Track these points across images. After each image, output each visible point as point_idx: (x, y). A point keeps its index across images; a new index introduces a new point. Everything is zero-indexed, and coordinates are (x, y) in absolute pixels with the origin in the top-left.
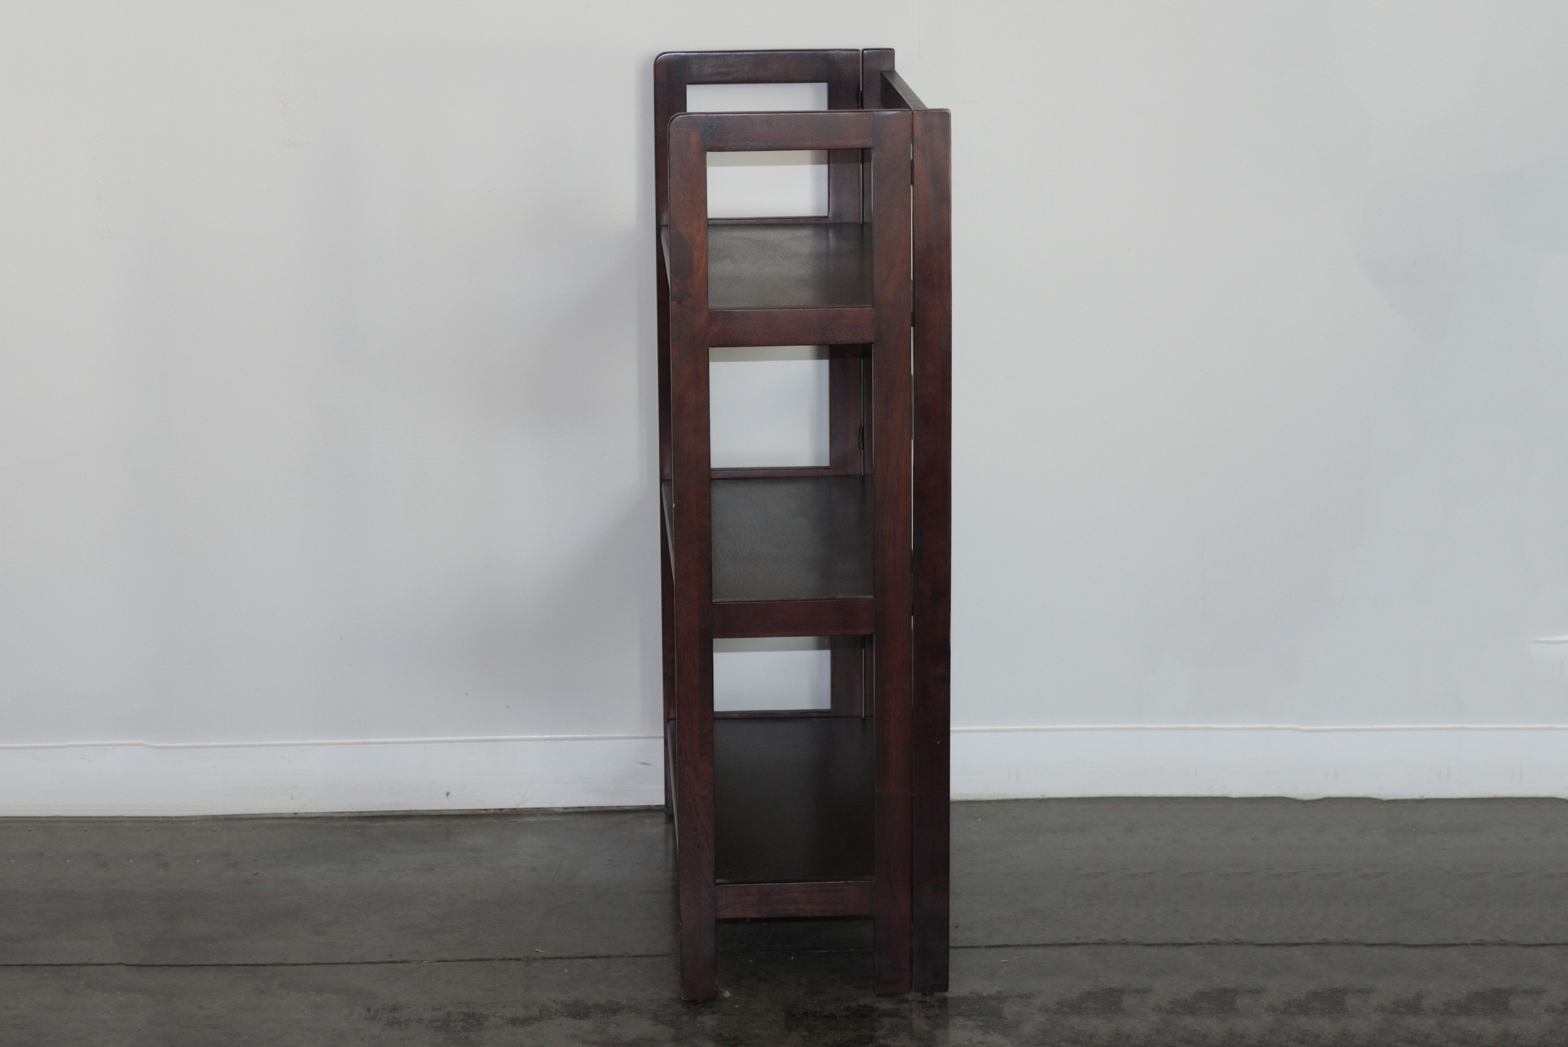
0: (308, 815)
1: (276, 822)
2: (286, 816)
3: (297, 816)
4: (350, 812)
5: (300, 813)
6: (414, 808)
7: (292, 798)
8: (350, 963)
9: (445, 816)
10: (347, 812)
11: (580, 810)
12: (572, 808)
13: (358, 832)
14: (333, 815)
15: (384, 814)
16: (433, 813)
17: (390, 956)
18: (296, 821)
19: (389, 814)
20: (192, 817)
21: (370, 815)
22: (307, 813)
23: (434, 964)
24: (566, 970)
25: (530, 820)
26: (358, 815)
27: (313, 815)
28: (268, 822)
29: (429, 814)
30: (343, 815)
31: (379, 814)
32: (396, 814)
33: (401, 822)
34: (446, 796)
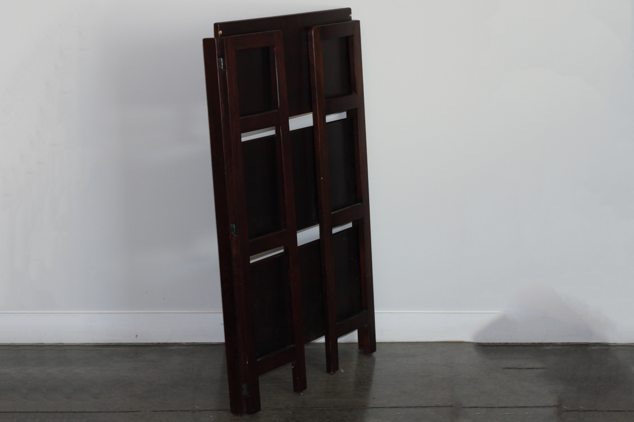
4: (93, 343)
6: (121, 342)
8: (114, 412)
9: (135, 346)
11: (193, 344)
12: (190, 343)
13: (99, 352)
15: (108, 344)
16: (129, 344)
17: (131, 409)
19: (110, 344)
21: (101, 344)
23: (152, 412)
24: (211, 416)
25: (173, 348)
30: (89, 345)
31: (105, 344)
32: (113, 344)
33: (116, 348)
34: (136, 337)
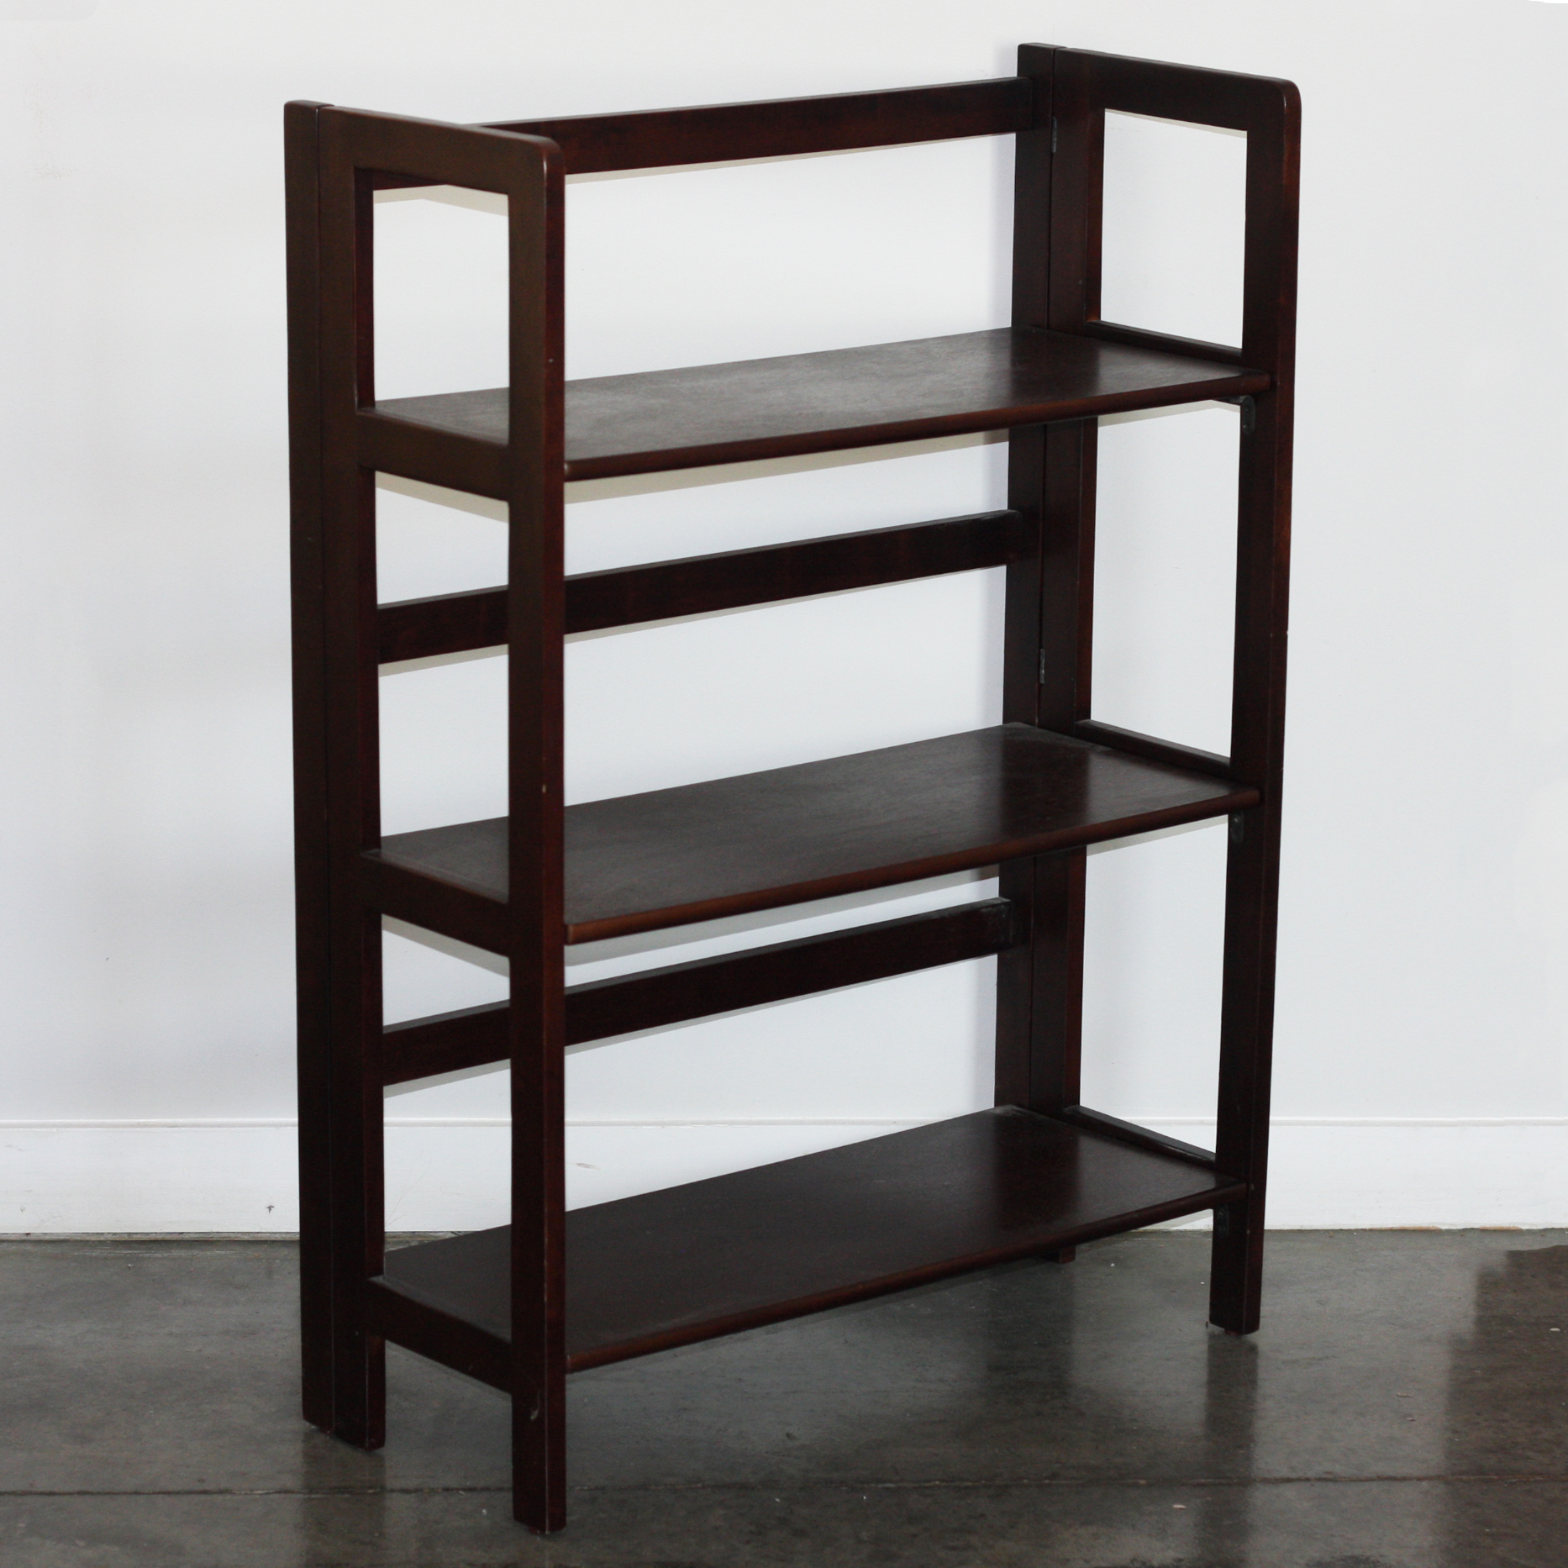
0: (46, 1237)
2: (13, 1238)
3: (29, 1238)
5: (34, 1234)
6: (214, 1229)
7: (23, 1212)
8: (136, 1492)
9: (265, 1242)
10: (108, 1233)
13: (130, 1265)
14: (87, 1238)
16: (246, 1237)
17: (198, 1480)
18: (29, 1247)
19: (175, 1237)
21: (145, 1238)
22: (45, 1234)
26: (126, 1238)
27: (54, 1238)
29: (240, 1239)
30: (102, 1238)
31: (158, 1237)
32: (186, 1237)
33: (195, 1252)
34: (267, 1210)
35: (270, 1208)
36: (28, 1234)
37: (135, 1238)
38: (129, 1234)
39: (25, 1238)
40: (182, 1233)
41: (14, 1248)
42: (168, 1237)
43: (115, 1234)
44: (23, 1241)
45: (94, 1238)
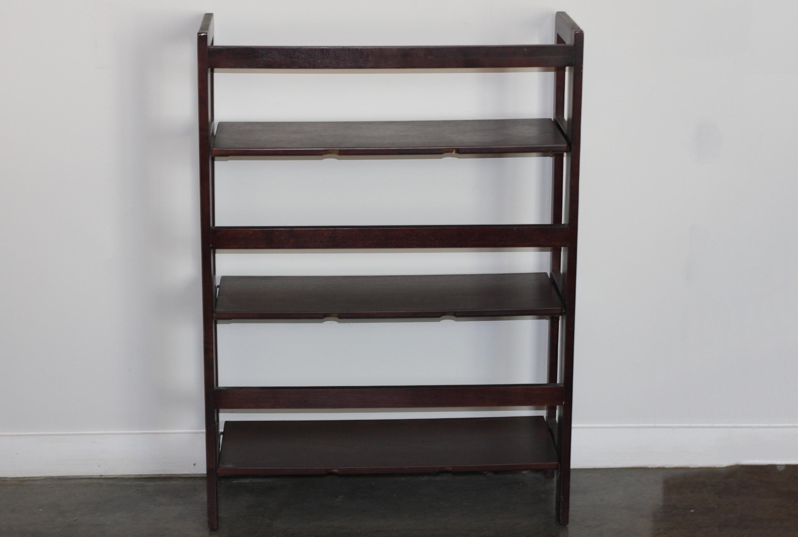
0: (109, 477)
1: (89, 481)
2: (95, 477)
3: (102, 477)
5: (104, 475)
7: (99, 466)
10: (133, 475)
14: (125, 477)
16: (186, 476)
18: (102, 481)
19: (158, 476)
20: (37, 477)
22: (108, 475)
25: (245, 481)
26: (139, 477)
27: (112, 477)
28: (84, 481)
29: (183, 477)
35: (194, 465)
36: (101, 476)
37: (143, 476)
38: (141, 475)
39: (100, 477)
40: (161, 475)
41: (95, 481)
42: (156, 476)
43: (135, 475)
44: (99, 478)
45: (127, 477)
